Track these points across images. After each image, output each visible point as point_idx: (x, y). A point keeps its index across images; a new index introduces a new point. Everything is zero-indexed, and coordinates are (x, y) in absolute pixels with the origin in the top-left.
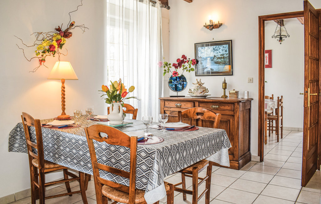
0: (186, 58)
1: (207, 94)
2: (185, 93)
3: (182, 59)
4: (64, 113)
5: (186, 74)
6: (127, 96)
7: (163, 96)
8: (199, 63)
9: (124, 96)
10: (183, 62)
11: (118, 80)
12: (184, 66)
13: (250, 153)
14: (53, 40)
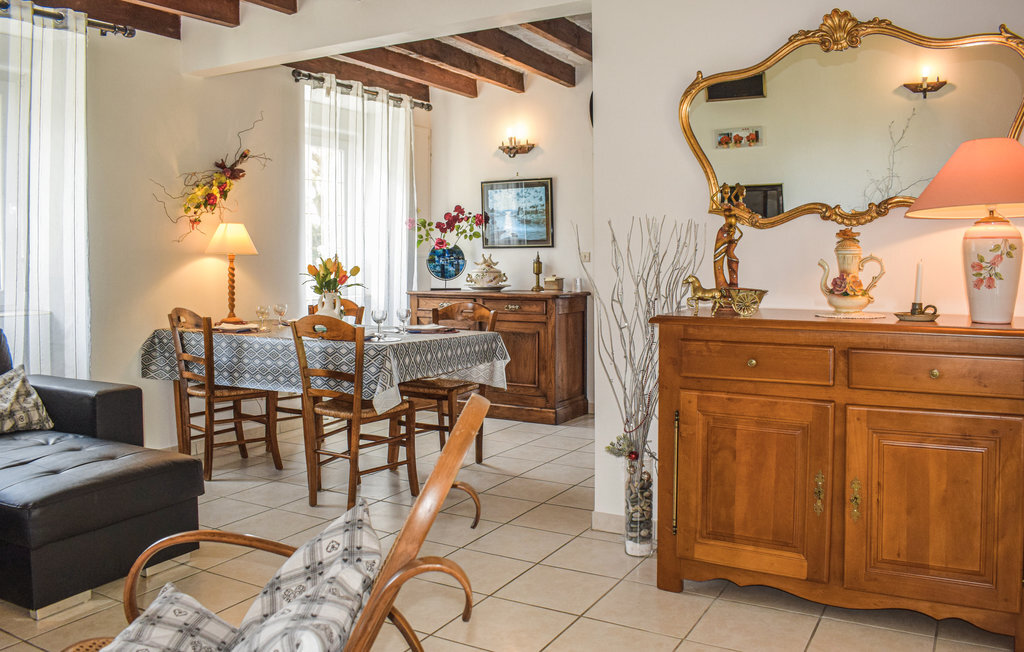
0: (462, 212)
1: (503, 283)
2: (461, 283)
3: (455, 214)
4: (232, 314)
5: (464, 244)
7: (415, 288)
8: (490, 221)
9: (342, 283)
10: (456, 219)
11: (332, 256)
12: (459, 227)
13: (586, 398)
14: (212, 185)
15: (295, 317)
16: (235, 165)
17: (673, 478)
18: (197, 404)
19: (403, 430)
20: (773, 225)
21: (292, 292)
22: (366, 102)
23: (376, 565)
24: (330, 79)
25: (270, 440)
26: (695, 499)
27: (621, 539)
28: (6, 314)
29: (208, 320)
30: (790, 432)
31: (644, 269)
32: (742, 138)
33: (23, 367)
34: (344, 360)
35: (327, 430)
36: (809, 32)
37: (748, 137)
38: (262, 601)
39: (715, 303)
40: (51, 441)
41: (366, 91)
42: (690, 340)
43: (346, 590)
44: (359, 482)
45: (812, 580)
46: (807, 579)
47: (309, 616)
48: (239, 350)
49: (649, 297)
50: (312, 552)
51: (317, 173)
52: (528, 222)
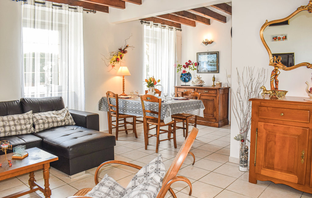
0: (191, 62)
1: (203, 84)
2: (190, 84)
3: (189, 63)
4: (124, 93)
5: (191, 72)
6: (157, 84)
7: (176, 85)
8: (199, 65)
9: (155, 84)
10: (189, 64)
11: (152, 76)
12: (190, 67)
13: (228, 120)
14: (118, 55)
15: (142, 94)
16: (124, 49)
17: (255, 149)
18: (114, 118)
19: (172, 128)
20: (290, 69)
21: (141, 86)
22: (162, 29)
23: (164, 175)
24: (151, 23)
25: (134, 129)
26: (262, 156)
27: (238, 165)
28: (63, 92)
29: (117, 95)
30: (294, 137)
31: (247, 83)
32: (281, 38)
33: (67, 107)
34: (155, 108)
35: (150, 127)
36: (304, 6)
37: (283, 38)
38: (132, 183)
39: (270, 95)
40: (75, 129)
41: (162, 26)
42: (262, 106)
43: (155, 182)
44: (159, 143)
45: (299, 183)
46: (298, 183)
47: (145, 189)
48: (125, 104)
49: (249, 91)
50: (146, 169)
51: (148, 49)
52: (211, 65)
